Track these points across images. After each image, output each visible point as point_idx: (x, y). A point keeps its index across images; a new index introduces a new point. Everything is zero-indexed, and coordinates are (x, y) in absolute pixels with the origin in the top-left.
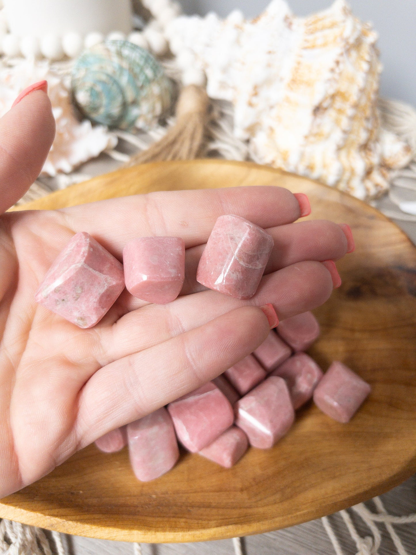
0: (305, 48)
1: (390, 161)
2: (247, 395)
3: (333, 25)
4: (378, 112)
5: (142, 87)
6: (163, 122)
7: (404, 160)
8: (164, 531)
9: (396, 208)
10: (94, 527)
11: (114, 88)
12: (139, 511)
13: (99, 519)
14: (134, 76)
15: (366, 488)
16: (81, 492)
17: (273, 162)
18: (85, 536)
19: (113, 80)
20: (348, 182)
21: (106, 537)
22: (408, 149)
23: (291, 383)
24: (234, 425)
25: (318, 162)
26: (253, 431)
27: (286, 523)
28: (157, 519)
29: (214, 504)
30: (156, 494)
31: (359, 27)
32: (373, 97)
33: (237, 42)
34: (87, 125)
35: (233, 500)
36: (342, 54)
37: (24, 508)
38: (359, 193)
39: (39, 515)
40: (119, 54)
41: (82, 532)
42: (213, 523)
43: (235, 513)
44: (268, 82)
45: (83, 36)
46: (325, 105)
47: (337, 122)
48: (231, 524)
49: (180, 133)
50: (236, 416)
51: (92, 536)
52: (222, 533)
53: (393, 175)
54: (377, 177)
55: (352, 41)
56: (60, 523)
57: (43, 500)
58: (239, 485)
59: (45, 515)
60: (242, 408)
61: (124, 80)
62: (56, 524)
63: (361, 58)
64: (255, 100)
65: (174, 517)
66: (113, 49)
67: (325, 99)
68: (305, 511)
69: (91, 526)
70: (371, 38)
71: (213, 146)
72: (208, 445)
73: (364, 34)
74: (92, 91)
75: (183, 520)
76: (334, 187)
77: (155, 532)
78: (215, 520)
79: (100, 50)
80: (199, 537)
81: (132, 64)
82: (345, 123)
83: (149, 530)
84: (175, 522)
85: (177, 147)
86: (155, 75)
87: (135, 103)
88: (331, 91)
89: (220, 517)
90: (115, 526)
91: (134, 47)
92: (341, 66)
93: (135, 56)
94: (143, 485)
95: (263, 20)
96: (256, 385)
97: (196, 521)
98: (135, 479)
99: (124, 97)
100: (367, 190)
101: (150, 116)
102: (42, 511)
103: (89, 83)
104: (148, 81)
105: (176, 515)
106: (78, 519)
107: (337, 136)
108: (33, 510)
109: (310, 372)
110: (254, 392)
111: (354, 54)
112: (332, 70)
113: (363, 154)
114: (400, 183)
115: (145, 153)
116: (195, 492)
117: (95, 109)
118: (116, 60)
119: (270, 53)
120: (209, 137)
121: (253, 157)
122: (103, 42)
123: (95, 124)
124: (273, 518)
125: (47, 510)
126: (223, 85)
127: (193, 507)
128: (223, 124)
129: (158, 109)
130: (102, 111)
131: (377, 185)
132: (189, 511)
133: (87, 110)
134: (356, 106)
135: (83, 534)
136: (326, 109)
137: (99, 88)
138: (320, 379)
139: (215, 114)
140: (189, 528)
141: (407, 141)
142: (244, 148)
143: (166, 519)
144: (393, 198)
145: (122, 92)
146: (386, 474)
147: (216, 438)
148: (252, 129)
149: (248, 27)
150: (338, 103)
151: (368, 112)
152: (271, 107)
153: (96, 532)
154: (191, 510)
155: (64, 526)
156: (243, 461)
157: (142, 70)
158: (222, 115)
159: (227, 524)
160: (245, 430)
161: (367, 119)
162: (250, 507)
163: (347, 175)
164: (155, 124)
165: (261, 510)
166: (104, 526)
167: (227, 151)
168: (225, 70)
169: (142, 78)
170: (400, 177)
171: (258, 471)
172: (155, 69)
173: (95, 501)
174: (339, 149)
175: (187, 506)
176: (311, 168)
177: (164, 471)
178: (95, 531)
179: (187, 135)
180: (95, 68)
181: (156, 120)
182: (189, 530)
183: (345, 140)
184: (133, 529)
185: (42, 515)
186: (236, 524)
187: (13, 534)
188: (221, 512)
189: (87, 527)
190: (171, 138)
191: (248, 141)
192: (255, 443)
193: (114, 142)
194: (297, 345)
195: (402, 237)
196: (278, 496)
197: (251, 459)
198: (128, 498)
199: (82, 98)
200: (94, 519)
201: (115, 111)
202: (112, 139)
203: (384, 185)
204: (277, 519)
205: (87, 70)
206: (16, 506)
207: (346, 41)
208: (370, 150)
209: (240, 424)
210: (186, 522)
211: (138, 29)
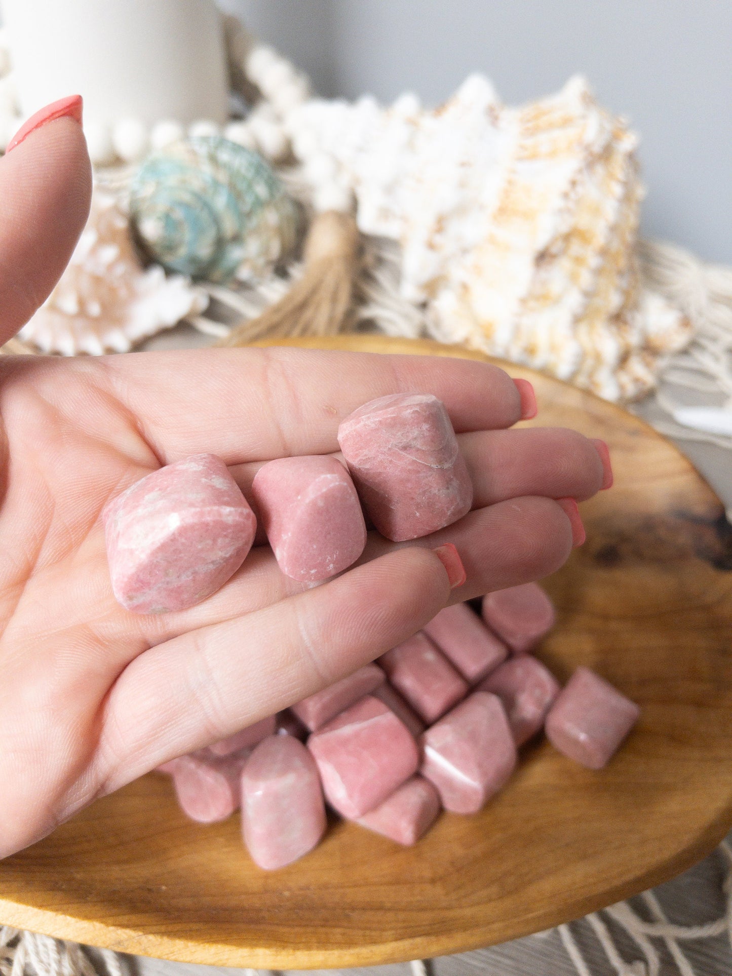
0: (520, 159)
1: (657, 342)
2: (439, 723)
3: (566, 122)
4: (637, 263)
5: (249, 215)
6: (281, 271)
7: (679, 340)
8: (309, 948)
9: (669, 418)
10: (191, 944)
11: (204, 215)
12: (263, 918)
13: (197, 930)
14: (236, 195)
15: (638, 873)
16: (164, 888)
17: (467, 341)
18: (176, 961)
19: (202, 201)
20: (591, 375)
21: (211, 960)
22: (686, 322)
23: (509, 703)
24: (417, 774)
25: (542, 340)
26: (449, 782)
27: (510, 932)
28: (297, 929)
29: (388, 905)
30: (289, 889)
31: (608, 126)
32: (629, 238)
33: (410, 146)
34: (156, 274)
35: (419, 898)
36: (580, 171)
37: (72, 915)
38: (609, 391)
39: (98, 925)
40: (213, 159)
41: (171, 953)
42: (389, 933)
43: (427, 917)
44: (461, 210)
45: (149, 126)
46: (554, 250)
47: (573, 278)
48: (420, 936)
49: (314, 291)
50: (421, 758)
51: (188, 959)
52: (404, 950)
53: (662, 363)
54: (637, 367)
55: (597, 149)
56: (134, 938)
57: (102, 901)
58: (427, 874)
59: (107, 925)
60: (430, 745)
61: (221, 202)
62: (127, 940)
63: (611, 176)
64: (438, 239)
65: (323, 926)
66: (203, 150)
67: (554, 240)
68: (541, 912)
69: (186, 942)
70: (628, 143)
71: (367, 313)
72: (373, 807)
73: (616, 137)
74: (167, 219)
75: (338, 930)
76: (569, 383)
77: (294, 950)
78: (391, 929)
79: (180, 151)
80: (367, 958)
81: (234, 176)
82: (586, 279)
83: (284, 948)
84: (327, 934)
85: (308, 314)
86: (272, 195)
87: (237, 239)
88: (564, 228)
89: (401, 925)
90: (226, 941)
91: (237, 148)
92: (580, 189)
93: (240, 163)
94: (267, 876)
95: (452, 112)
96: (451, 707)
97: (361, 932)
98: (253, 866)
99: (219, 230)
100: (622, 387)
101: (261, 262)
102: (102, 919)
103: (162, 205)
104: (260, 204)
105: (325, 923)
106: (163, 931)
107: (573, 300)
108: (87, 917)
109: (540, 685)
110: (450, 718)
111: (600, 170)
112: (566, 196)
113: (614, 329)
114: (675, 378)
115: (256, 323)
116: (355, 886)
117: (171, 248)
118: (207, 170)
119: (463, 165)
120: (359, 298)
121: (433, 331)
122: (186, 138)
123: (169, 272)
124: (489, 924)
125: (110, 916)
126: (385, 214)
127: (353, 909)
128: (382, 276)
129: (275, 249)
130: (183, 252)
131: (637, 380)
132: (347, 916)
133: (158, 250)
134: (604, 252)
135: (173, 956)
136: (554, 257)
137: (179, 214)
138: (556, 698)
139: (369, 259)
140: (349, 943)
141: (682, 309)
142: (417, 316)
143: (310, 929)
144: (664, 401)
145: (216, 220)
146: (669, 851)
147: (388, 795)
148: (432, 287)
149: (428, 122)
150: (576, 248)
151: (623, 263)
152: (465, 251)
153: (195, 952)
154: (351, 914)
155: (140, 944)
156: (432, 835)
157: (250, 186)
158: (380, 261)
159: (412, 936)
160: (436, 781)
161: (620, 273)
162: (449, 908)
163: (589, 363)
164: (269, 273)
165: (468, 912)
166: (208, 942)
167: (390, 321)
168: (390, 189)
169: (249, 200)
170: (675, 368)
171: (459, 851)
172: (272, 184)
173: (188, 902)
174: (577, 320)
175: (344, 909)
176: (531, 351)
177: (301, 852)
178: (193, 951)
179: (325, 294)
180: (172, 180)
181: (271, 268)
182: (349, 948)
183: (586, 307)
184: (256, 946)
185: (103, 925)
186: (427, 934)
187: (42, 964)
188: (402, 916)
189: (179, 944)
190: (299, 298)
191: (424, 306)
192: (451, 804)
193: (203, 303)
194: (518, 642)
195: (682, 464)
196: (494, 890)
197: (446, 831)
198: (243, 897)
199: (151, 229)
200: (191, 931)
201: (204, 251)
202: (197, 298)
203: (649, 379)
204: (496, 926)
205: (158, 184)
206: (57, 910)
207: (587, 148)
208: (625, 323)
209: (428, 772)
210: (343, 934)
211: (237, 117)
